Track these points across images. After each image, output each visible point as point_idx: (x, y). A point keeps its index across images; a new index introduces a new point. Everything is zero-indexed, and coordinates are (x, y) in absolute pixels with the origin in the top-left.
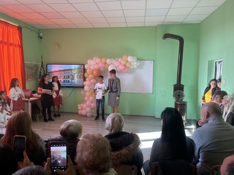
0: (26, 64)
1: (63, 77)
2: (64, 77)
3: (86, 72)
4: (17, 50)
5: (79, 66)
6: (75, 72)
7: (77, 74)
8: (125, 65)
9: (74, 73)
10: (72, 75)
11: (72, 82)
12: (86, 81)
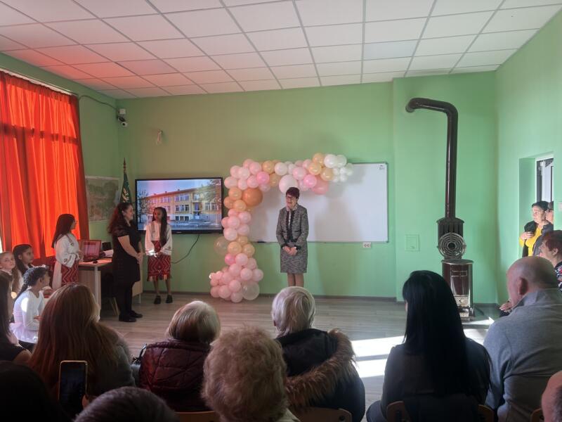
0: (87, 181)
1: (173, 209)
2: (177, 209)
3: (228, 195)
4: (70, 148)
5: (211, 183)
6: (202, 196)
7: (207, 202)
8: (318, 177)
9: (199, 199)
10: (194, 203)
11: (194, 220)
12: (227, 216)
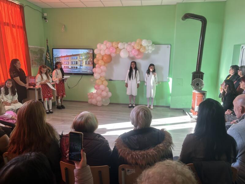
0: (30, 48)
2: (72, 63)
3: (96, 58)
5: (88, 51)
6: (84, 57)
7: (86, 60)
8: (139, 50)
9: (82, 59)
10: (80, 61)
11: (80, 69)
12: (95, 67)
